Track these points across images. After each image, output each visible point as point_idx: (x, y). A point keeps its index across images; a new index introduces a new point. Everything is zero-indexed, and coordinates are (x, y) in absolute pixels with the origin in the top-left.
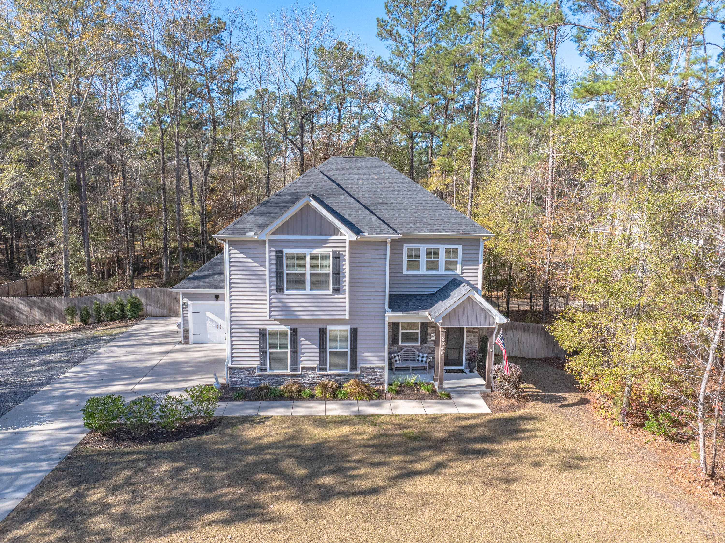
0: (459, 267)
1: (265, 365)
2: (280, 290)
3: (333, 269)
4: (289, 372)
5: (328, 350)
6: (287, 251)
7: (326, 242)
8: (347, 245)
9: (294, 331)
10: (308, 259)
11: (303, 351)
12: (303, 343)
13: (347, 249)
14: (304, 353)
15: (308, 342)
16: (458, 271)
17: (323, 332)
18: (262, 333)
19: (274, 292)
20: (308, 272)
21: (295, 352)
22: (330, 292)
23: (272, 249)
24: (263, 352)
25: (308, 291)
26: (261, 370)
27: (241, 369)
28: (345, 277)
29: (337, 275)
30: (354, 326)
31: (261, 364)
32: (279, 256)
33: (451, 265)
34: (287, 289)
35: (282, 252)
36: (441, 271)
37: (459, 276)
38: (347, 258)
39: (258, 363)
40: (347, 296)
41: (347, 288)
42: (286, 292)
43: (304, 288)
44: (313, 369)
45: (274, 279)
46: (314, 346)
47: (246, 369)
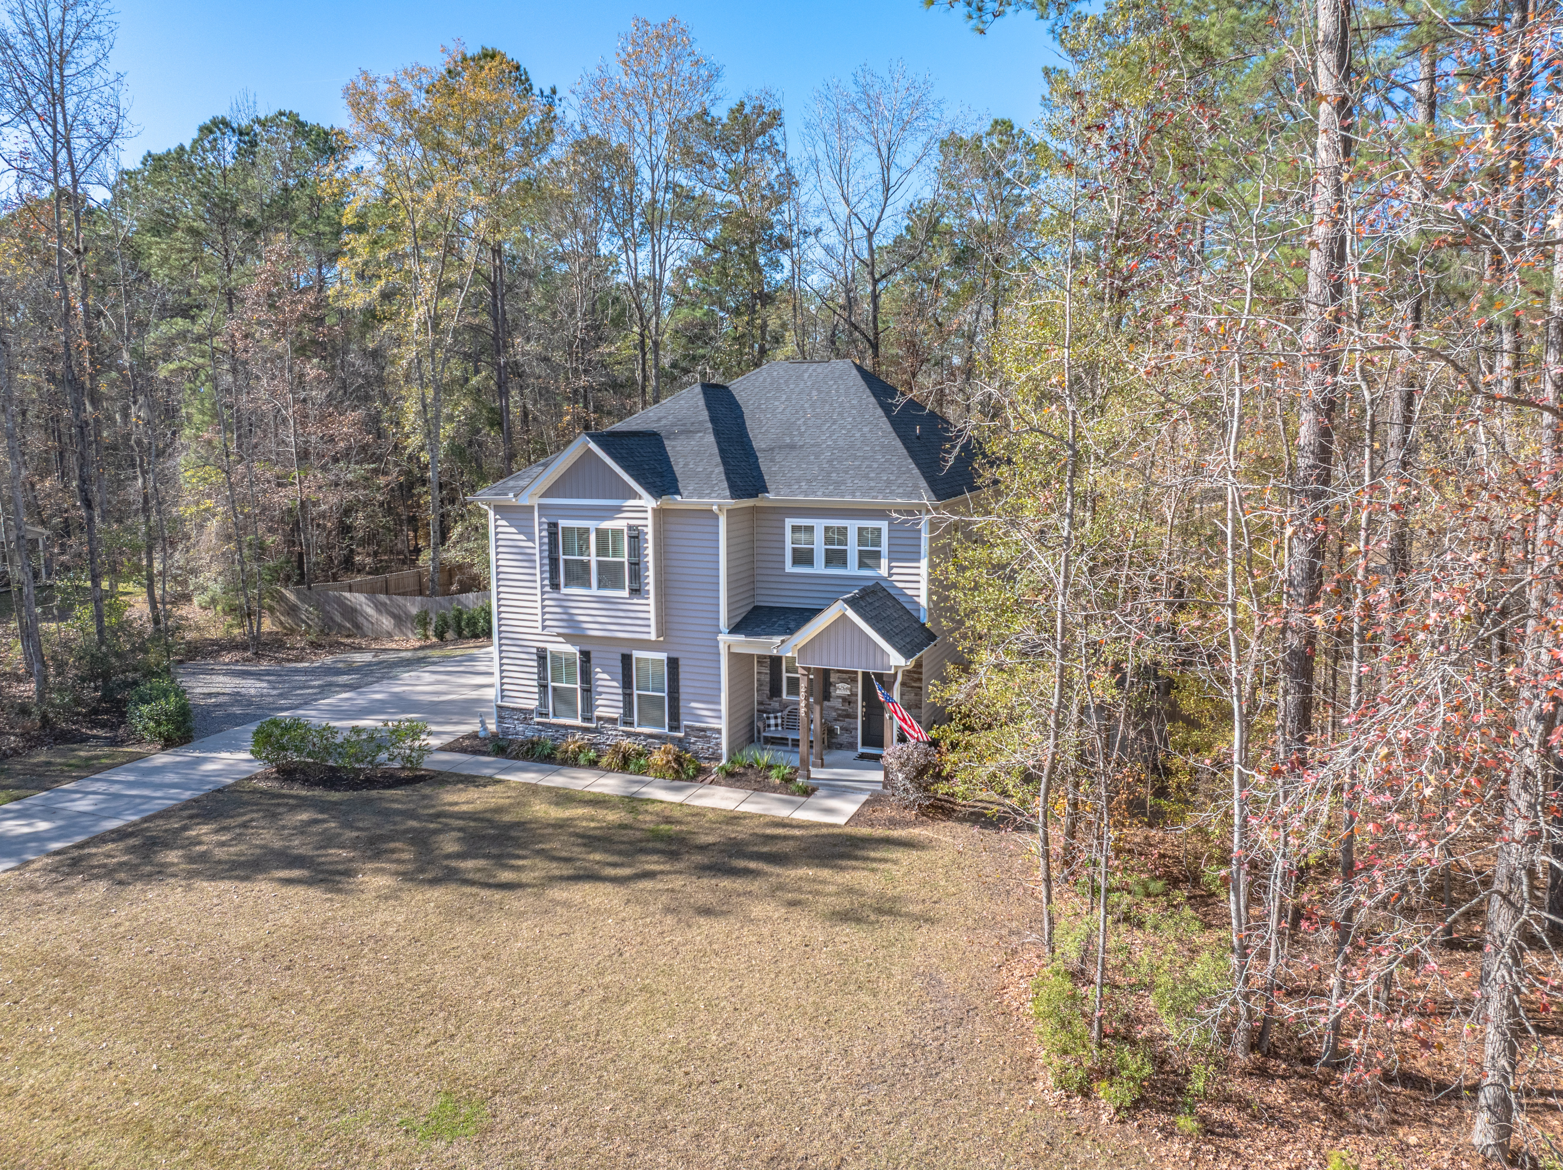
0: (884, 562)
1: (546, 706)
2: (555, 586)
3: (630, 555)
4: (578, 722)
5: (636, 692)
6: (563, 523)
7: (619, 509)
8: (650, 515)
9: (586, 655)
10: (593, 538)
11: (600, 689)
12: (599, 676)
13: (650, 522)
14: (600, 693)
15: (606, 676)
16: (883, 571)
17: (626, 659)
18: (541, 656)
19: (548, 589)
20: (593, 559)
21: (588, 691)
22: (625, 593)
23: (544, 520)
24: (543, 687)
25: (594, 591)
26: (541, 715)
27: (514, 709)
28: (647, 569)
29: (636, 565)
30: (674, 655)
31: (541, 705)
32: (553, 530)
33: (869, 558)
34: (566, 586)
35: (555, 525)
36: (852, 569)
37: (885, 579)
38: (650, 537)
39: (537, 703)
40: (652, 601)
41: (651, 588)
42: (564, 591)
43: (589, 586)
44: (613, 721)
45: (547, 568)
46: (615, 684)
47: (521, 710)
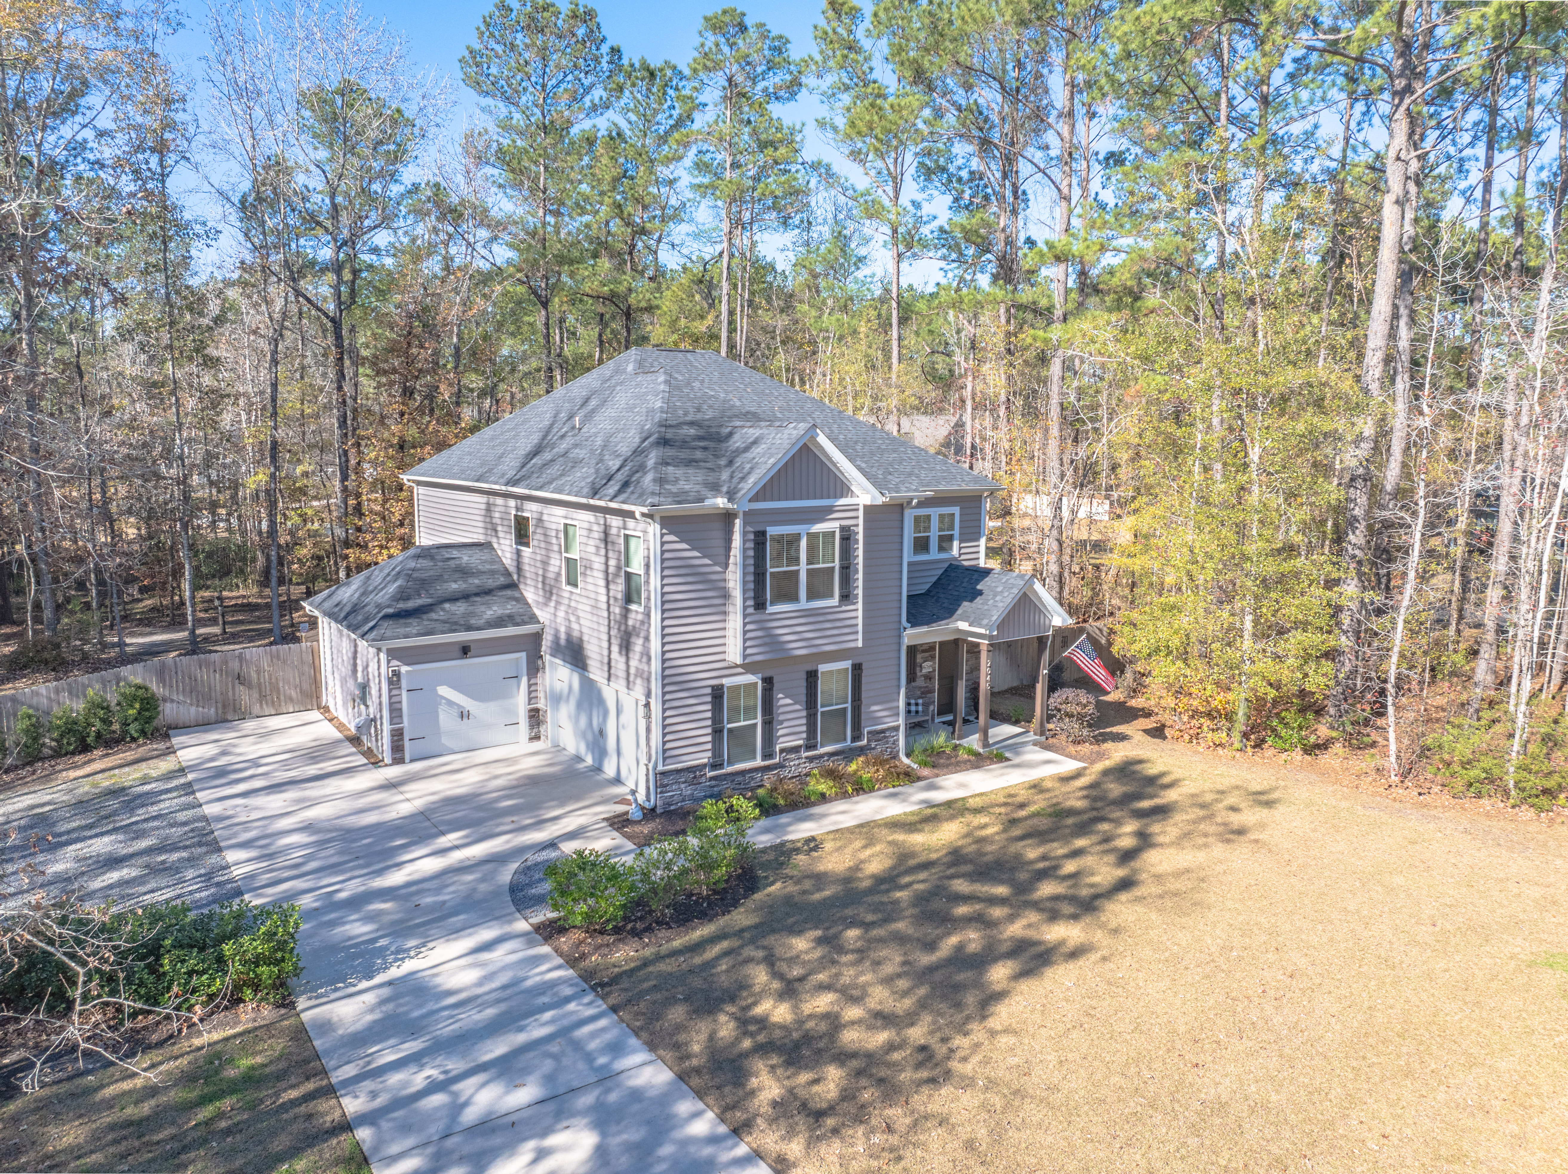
0: (956, 544)
1: (721, 755)
2: (760, 605)
3: (841, 559)
4: (759, 762)
5: (820, 710)
6: (773, 531)
7: (830, 510)
8: (861, 513)
9: (768, 682)
10: (804, 543)
11: (781, 718)
12: (781, 702)
13: (861, 521)
14: (782, 722)
15: (788, 701)
16: (955, 552)
17: (812, 676)
18: (717, 693)
19: (751, 610)
20: (803, 567)
21: (769, 724)
22: (835, 601)
23: (749, 529)
24: (717, 732)
25: (804, 603)
26: (715, 766)
27: (678, 771)
28: (857, 571)
29: (847, 569)
30: (857, 661)
31: (714, 756)
32: (759, 540)
33: (945, 541)
34: (773, 603)
35: (763, 533)
36: (934, 554)
37: (955, 559)
38: (860, 537)
39: (709, 754)
40: (860, 606)
41: (860, 592)
42: (771, 609)
43: (795, 599)
44: (796, 749)
45: (752, 586)
46: (798, 707)
47: (689, 769)
